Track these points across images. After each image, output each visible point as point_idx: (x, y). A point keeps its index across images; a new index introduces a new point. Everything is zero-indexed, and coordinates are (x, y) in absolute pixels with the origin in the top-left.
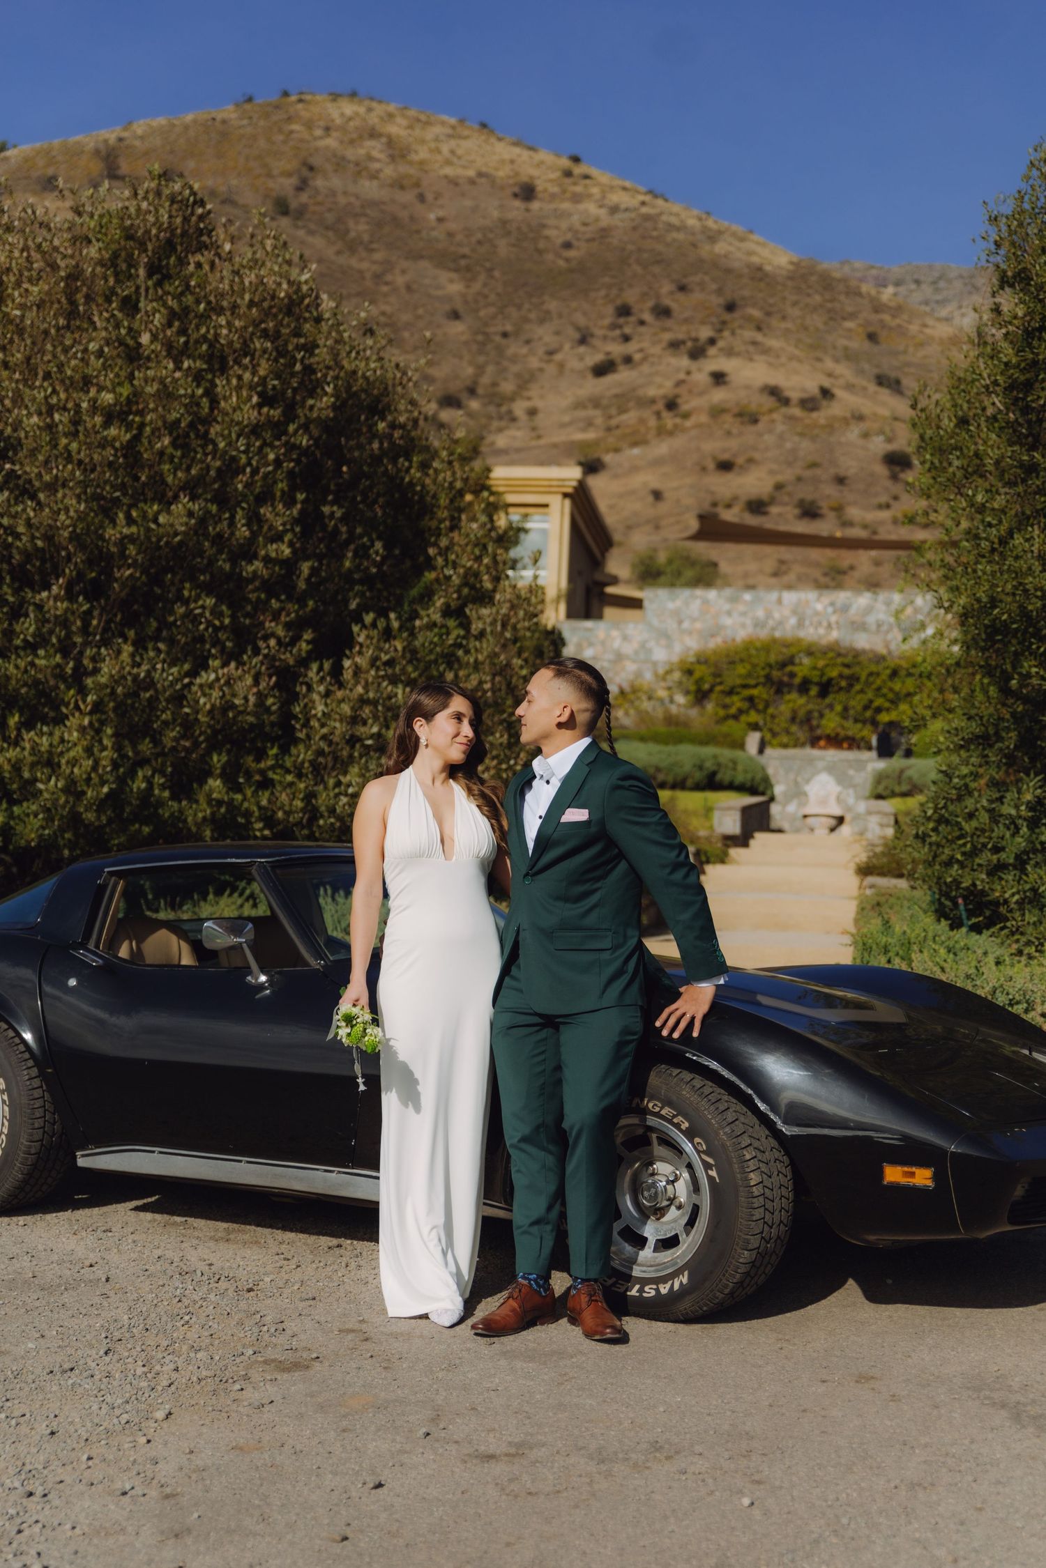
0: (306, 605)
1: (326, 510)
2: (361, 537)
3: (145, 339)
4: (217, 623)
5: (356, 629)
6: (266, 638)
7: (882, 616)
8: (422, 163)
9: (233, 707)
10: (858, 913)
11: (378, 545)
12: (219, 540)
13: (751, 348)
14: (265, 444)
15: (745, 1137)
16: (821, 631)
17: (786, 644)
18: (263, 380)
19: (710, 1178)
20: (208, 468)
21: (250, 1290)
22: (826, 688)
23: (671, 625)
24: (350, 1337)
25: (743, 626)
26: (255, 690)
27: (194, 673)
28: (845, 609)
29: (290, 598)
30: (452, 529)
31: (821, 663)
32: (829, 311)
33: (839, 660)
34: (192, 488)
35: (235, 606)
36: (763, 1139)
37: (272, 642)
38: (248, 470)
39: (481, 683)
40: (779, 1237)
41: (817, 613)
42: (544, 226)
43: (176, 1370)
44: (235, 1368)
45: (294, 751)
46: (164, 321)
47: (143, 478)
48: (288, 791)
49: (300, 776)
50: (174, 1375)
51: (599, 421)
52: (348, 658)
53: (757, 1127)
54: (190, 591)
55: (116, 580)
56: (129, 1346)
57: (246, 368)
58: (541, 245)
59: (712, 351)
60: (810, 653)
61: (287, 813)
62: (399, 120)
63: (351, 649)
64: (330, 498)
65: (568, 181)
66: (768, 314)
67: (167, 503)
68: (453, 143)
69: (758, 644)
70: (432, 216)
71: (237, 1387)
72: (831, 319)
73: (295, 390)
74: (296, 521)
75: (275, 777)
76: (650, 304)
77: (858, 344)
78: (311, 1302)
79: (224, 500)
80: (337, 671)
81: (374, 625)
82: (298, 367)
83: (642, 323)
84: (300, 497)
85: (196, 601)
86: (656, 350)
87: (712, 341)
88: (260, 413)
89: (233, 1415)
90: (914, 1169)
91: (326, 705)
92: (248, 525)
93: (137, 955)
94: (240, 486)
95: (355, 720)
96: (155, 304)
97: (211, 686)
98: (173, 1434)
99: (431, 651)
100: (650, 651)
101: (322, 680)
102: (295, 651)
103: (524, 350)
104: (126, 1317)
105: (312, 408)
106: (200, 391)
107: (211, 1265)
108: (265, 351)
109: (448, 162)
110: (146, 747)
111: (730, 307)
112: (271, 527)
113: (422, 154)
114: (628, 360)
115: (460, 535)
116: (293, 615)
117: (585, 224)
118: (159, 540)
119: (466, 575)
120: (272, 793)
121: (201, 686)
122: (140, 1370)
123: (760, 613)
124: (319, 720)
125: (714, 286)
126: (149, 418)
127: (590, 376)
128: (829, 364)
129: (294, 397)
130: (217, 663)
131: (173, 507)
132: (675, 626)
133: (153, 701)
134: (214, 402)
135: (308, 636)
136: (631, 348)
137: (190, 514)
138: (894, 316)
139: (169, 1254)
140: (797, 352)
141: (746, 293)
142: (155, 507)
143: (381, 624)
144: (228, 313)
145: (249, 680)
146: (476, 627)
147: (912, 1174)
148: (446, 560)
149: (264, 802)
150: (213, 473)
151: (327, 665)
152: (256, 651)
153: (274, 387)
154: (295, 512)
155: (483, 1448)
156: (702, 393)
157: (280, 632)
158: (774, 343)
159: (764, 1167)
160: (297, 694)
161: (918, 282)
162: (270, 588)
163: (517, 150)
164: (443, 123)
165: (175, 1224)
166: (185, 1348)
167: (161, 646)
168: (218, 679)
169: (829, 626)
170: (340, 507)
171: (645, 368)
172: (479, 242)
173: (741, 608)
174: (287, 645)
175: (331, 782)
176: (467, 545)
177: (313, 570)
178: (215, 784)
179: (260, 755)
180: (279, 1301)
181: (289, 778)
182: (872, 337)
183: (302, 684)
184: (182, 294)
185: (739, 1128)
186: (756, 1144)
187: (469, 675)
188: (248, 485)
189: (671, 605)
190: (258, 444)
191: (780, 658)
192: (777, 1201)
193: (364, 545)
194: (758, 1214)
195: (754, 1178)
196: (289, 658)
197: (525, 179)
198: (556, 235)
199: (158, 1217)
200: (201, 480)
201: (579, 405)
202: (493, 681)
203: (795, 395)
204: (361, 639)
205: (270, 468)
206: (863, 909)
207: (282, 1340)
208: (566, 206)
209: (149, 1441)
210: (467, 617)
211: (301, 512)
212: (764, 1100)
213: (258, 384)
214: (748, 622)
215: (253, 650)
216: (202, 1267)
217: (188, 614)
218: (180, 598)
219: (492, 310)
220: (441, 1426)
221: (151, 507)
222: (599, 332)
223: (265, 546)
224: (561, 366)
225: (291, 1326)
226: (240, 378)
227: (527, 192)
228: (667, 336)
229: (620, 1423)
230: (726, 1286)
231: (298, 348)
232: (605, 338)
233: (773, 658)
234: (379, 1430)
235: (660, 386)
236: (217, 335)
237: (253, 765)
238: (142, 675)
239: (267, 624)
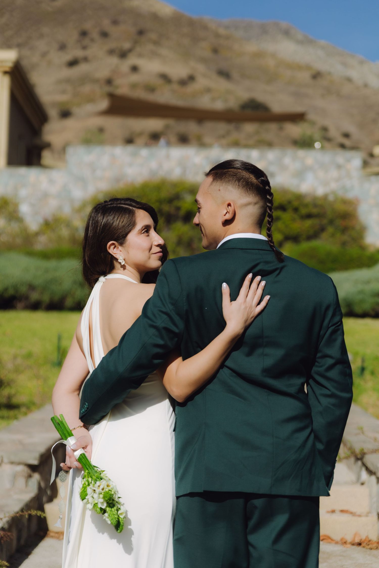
13: (151, 54)
32: (192, 37)
51: (69, 90)
59: (130, 55)
66: (160, 36)
72: (193, 41)
76: (98, 30)
77: (208, 54)
83: (93, 40)
86: (101, 54)
87: (130, 50)
111: (141, 33)
114: (85, 59)
125: (131, 22)
127: (65, 67)
128: (192, 63)
136: (87, 53)
138: (225, 41)
140: (174, 57)
141: (149, 25)
156: (125, 77)
158: (163, 52)
171: (95, 64)
182: (215, 51)
203: (175, 78)
222: (70, 44)
224: (49, 62)
228: (107, 47)
232: (73, 47)
235: (103, 72)
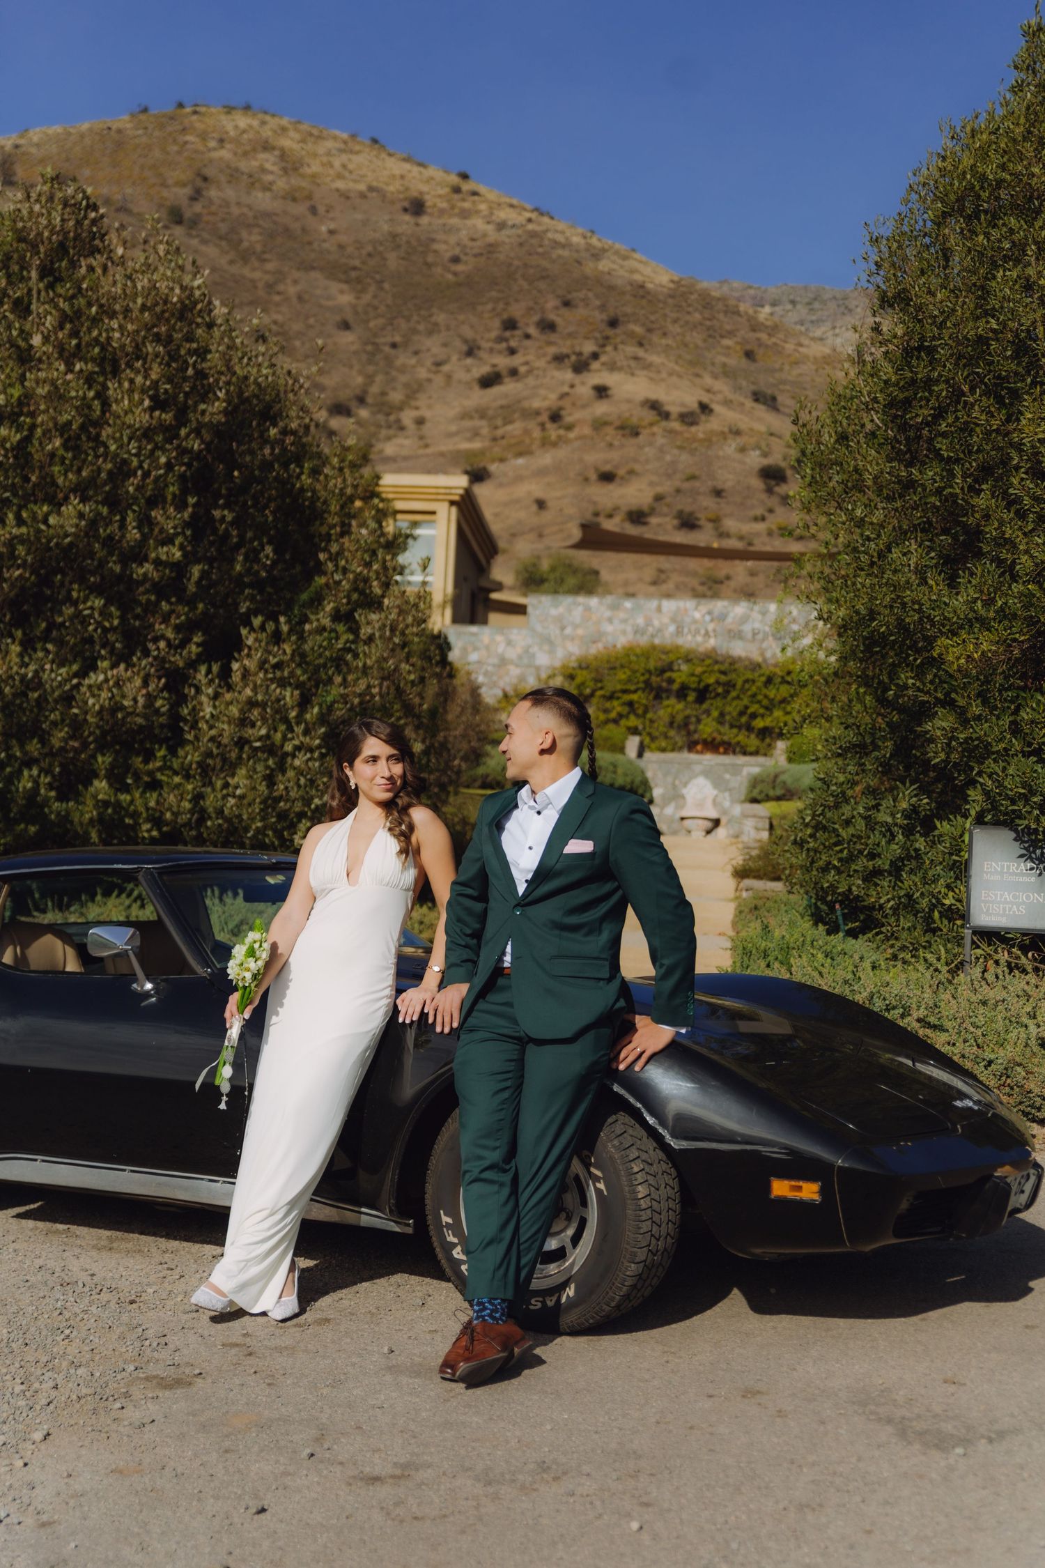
0: (196, 608)
1: (217, 513)
2: (252, 541)
3: (36, 340)
4: (107, 624)
5: (244, 632)
6: (156, 640)
7: (757, 625)
8: (314, 176)
9: (123, 708)
10: (736, 916)
11: (269, 550)
12: (109, 542)
13: (633, 363)
14: (156, 447)
15: (633, 1149)
16: (699, 639)
17: (667, 653)
18: (155, 384)
19: (598, 1191)
20: (99, 470)
21: (132, 1302)
22: (703, 694)
23: (554, 631)
24: (234, 1351)
25: (624, 632)
26: (144, 692)
27: (82, 674)
28: (722, 617)
29: (180, 601)
30: (342, 534)
31: (699, 670)
32: (708, 329)
33: (716, 667)
34: (83, 490)
35: (126, 606)
36: (651, 1152)
37: (162, 644)
38: (139, 473)
39: (369, 687)
40: (665, 1249)
41: (695, 621)
42: (433, 240)
43: (56, 1387)
44: (115, 1385)
45: (181, 753)
46: (56, 324)
47: (33, 478)
48: (176, 792)
49: (188, 777)
50: (54, 1393)
51: (485, 431)
52: (237, 661)
53: (645, 1139)
54: (79, 591)
55: (5, 580)
56: (8, 1362)
57: (138, 372)
58: (430, 259)
59: (595, 365)
60: (688, 660)
61: (176, 814)
62: (292, 134)
63: (240, 651)
64: (221, 502)
65: (456, 196)
66: (650, 330)
67: (57, 504)
68: (344, 157)
69: (638, 651)
70: (324, 229)
71: (118, 1405)
72: (710, 336)
73: (187, 395)
74: (187, 525)
75: (164, 778)
76: (536, 318)
77: (736, 361)
78: (195, 1315)
79: (115, 503)
80: (226, 673)
81: (263, 628)
82: (190, 372)
83: (528, 336)
84: (192, 500)
85: (84, 602)
86: (541, 363)
87: (595, 356)
88: (151, 417)
89: (114, 1435)
90: (801, 1183)
91: (215, 707)
92: (139, 527)
93: (21, 960)
94: (131, 489)
95: (243, 722)
96: (47, 306)
97: (100, 688)
98: (51, 1456)
99: (320, 655)
100: (533, 656)
101: (211, 681)
102: (185, 652)
103: (413, 361)
104: (5, 1331)
105: (203, 412)
106: (91, 394)
107: (93, 1275)
108: (157, 355)
109: (340, 176)
110: (34, 747)
111: (613, 323)
112: (162, 530)
113: (315, 167)
114: (514, 372)
115: (350, 541)
116: (183, 618)
117: (473, 240)
118: (49, 541)
119: (355, 580)
120: (160, 794)
121: (90, 687)
122: (18, 1388)
123: (640, 621)
124: (207, 722)
125: (598, 303)
126: (40, 419)
127: (476, 387)
128: (708, 380)
129: (186, 401)
130: (106, 664)
131: (63, 508)
132: (558, 632)
133: (40, 702)
134: (106, 404)
135: (197, 638)
136: (516, 361)
137: (81, 516)
138: (769, 335)
139: (51, 1264)
140: (677, 368)
141: (629, 310)
142: (45, 508)
143: (270, 626)
144: (121, 317)
145: (138, 682)
146: (365, 631)
147: (799, 1188)
148: (336, 566)
149: (152, 804)
150: (103, 475)
151: (215, 668)
152: (146, 653)
153: (166, 391)
154: (186, 515)
155: (368, 1469)
156: (584, 407)
157: (170, 634)
158: (655, 359)
159: (651, 1180)
160: (186, 696)
161: (793, 302)
162: (160, 590)
163: (407, 166)
164: (335, 138)
165: (57, 1232)
166: (65, 1364)
167: (50, 646)
168: (106, 680)
169: (707, 634)
170: (231, 510)
171: (531, 381)
172: (370, 255)
173: (622, 615)
174: (176, 648)
175: (219, 784)
176: (357, 551)
177: (204, 574)
178: (101, 786)
179: (149, 756)
180: (161, 1314)
181: (177, 779)
182: (749, 355)
183: (190, 686)
184: (73, 297)
185: (627, 1141)
186: (644, 1156)
187: (358, 679)
188: (138, 488)
189: (554, 612)
190: (149, 447)
191: (659, 664)
192: (664, 1213)
193: (254, 549)
194: (645, 1227)
195: (642, 1191)
196: (178, 660)
197: (415, 194)
198: (445, 249)
199: (40, 1224)
200: (92, 481)
201: (465, 416)
202: (381, 686)
203: (674, 410)
204: (250, 642)
205: (162, 472)
206: (741, 912)
207: (164, 1354)
208: (455, 221)
209: (26, 1465)
210: (357, 622)
211: (193, 516)
212: (652, 1114)
213: (150, 388)
214: (629, 629)
215: (142, 652)
216: (84, 1277)
217: (78, 614)
218: (69, 599)
219: (381, 321)
220: (326, 1446)
221: (41, 508)
222: (485, 345)
223: (156, 548)
224: (449, 377)
225: (174, 1340)
226: (132, 381)
227: (417, 207)
228: (552, 350)
229: (507, 1442)
230: (612, 1299)
231: (191, 353)
232: (491, 350)
233: (652, 665)
234: (262, 1451)
235: (545, 398)
236: (109, 339)
237: (141, 766)
238: (30, 675)
239: (157, 626)
